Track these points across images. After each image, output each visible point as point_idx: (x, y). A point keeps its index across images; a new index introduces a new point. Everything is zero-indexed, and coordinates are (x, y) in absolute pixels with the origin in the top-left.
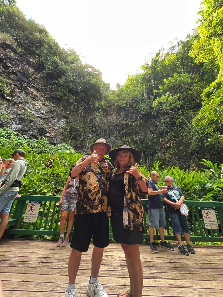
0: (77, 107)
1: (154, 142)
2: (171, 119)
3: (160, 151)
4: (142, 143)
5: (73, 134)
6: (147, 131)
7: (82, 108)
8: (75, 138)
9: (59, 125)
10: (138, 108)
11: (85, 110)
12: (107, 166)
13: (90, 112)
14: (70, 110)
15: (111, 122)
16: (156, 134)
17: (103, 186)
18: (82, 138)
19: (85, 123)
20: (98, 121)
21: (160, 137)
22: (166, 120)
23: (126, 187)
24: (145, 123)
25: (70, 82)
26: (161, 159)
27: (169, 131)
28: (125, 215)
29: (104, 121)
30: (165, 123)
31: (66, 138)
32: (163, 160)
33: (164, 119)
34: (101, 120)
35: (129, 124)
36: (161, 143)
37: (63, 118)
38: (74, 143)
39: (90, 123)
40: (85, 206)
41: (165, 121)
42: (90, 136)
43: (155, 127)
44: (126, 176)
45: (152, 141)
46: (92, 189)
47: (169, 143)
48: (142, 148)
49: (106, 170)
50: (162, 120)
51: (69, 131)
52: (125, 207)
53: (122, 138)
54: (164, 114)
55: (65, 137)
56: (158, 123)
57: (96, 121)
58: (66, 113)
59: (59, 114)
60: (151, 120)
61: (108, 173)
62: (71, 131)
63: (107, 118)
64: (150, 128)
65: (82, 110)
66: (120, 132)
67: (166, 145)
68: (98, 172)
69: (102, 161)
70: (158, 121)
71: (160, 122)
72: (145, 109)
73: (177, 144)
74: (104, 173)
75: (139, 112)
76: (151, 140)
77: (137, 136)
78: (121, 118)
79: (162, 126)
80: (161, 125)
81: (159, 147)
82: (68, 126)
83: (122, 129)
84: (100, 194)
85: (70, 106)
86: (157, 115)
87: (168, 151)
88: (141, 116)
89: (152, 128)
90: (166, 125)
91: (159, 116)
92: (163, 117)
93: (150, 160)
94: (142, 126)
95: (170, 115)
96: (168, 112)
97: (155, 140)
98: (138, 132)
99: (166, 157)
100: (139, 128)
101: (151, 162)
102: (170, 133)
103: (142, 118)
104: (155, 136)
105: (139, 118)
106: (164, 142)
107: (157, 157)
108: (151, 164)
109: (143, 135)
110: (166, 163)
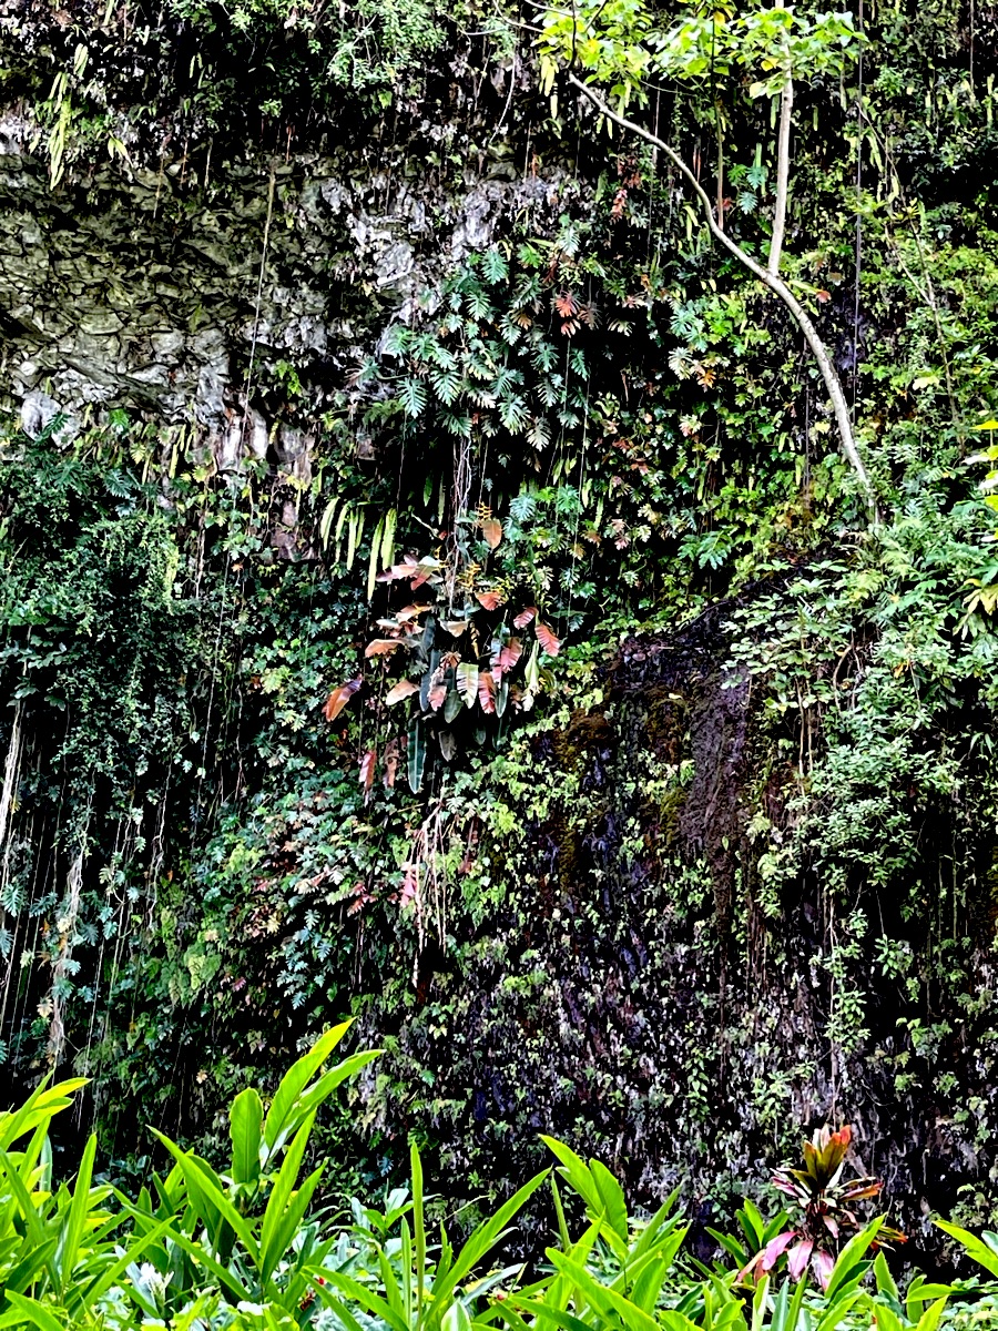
1: (252, 579)
2: (603, 256)
6: (184, 356)
16: (327, 443)
21: (372, 519)
22: (528, 254)
24: (183, 193)
26: (307, 902)
27: (538, 440)
30: (499, 299)
32: (352, 926)
33: (504, 230)
41: (514, 266)
43: (333, 313)
47: (503, 658)
50: (474, 233)
54: (517, 139)
56: (396, 265)
60: (297, 179)
64: (243, 310)
67: (450, 679)
70: (401, 230)
71: (429, 246)
73: (614, 696)
76: (216, 534)
79: (452, 342)
80: (443, 311)
81: (332, 676)
86: (406, 115)
87: (465, 781)
88: (144, 35)
89: (278, 309)
90: (521, 342)
91: (440, 150)
92: (504, 178)
93: (121, 891)
94: (107, 233)
95: (613, 178)
96: (588, 122)
97: (288, 540)
98: (17, 314)
99: (408, 891)
100: (55, 257)
101: (127, 924)
102: (545, 495)
103: (138, 72)
104: (290, 481)
105: (90, 72)
106: (422, 618)
107: (255, 855)
108: (122, 966)
109: (97, 408)
110: (377, 989)
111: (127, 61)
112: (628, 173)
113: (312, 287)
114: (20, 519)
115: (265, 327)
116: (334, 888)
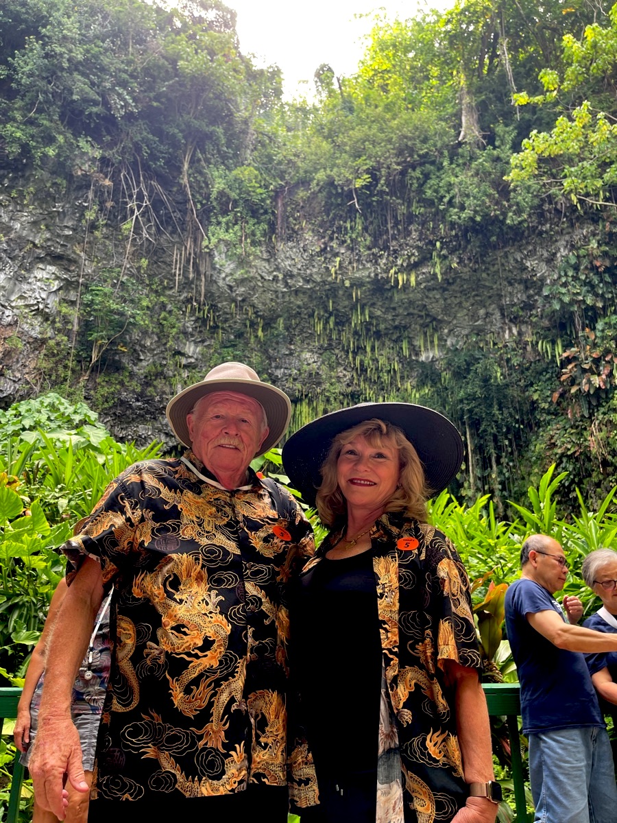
0: (117, 202)
1: (523, 370)
2: (607, 244)
3: (557, 412)
4: (460, 374)
5: (101, 346)
6: (487, 314)
7: (139, 207)
8: (109, 365)
9: (21, 297)
10: (436, 191)
11: (157, 212)
12: (273, 513)
13: (183, 223)
14: (79, 221)
15: (295, 271)
16: (534, 325)
17: (255, 636)
18: (145, 365)
19: (162, 282)
20: (228, 271)
21: (554, 343)
22: (582, 252)
23: (389, 639)
24: (475, 271)
25: (70, 71)
26: (563, 455)
27: (600, 305)
28: (388, 801)
29: (261, 267)
30: (576, 268)
31: (66, 367)
32: (577, 459)
33: (573, 247)
34: (242, 262)
35: (388, 280)
36: (559, 375)
37: (40, 260)
38: (105, 391)
39: (187, 284)
40: (150, 752)
41: (578, 257)
42: (190, 349)
43: (527, 288)
44: (387, 571)
45: (515, 362)
46: (189, 654)
47: (605, 371)
48: (461, 401)
49: (266, 540)
50: (563, 252)
51: (76, 328)
52: (389, 751)
53: (355, 353)
54: (570, 221)
55: (56, 363)
56: (543, 269)
57: (220, 272)
58: (59, 236)
59: (20, 241)
60: (506, 256)
61: (279, 559)
62: (87, 326)
63: (272, 253)
64: (500, 296)
65: (143, 214)
66: (342, 321)
67: (589, 382)
68: (226, 553)
69: (246, 488)
70: (541, 259)
71: (550, 260)
72: (468, 196)
74: (259, 558)
75: (440, 216)
76: (508, 360)
77: (432, 342)
78: (348, 248)
79: (565, 285)
80: (560, 277)
81: (553, 391)
82: (73, 303)
83: (354, 308)
84: (238, 683)
85: (77, 198)
86: (533, 227)
87: (602, 410)
88: (453, 233)
89: (510, 293)
90: (586, 278)
91: (546, 232)
92: (569, 233)
93: (508, 464)
94: (457, 289)
95: (604, 220)
96: (592, 207)
97: (531, 356)
98: (439, 318)
99: (592, 445)
100: (445, 299)
101: (511, 473)
102: (607, 320)
103: (454, 243)
104: (526, 339)
105: (442, 248)
106: (576, 366)
107: (543, 446)
108: (513, 484)
109: (467, 336)
110: (590, 476)
111: (451, 241)
112: (608, 218)
113: (519, 283)
114: (454, 371)
115: (508, 299)
116: (569, 450)
